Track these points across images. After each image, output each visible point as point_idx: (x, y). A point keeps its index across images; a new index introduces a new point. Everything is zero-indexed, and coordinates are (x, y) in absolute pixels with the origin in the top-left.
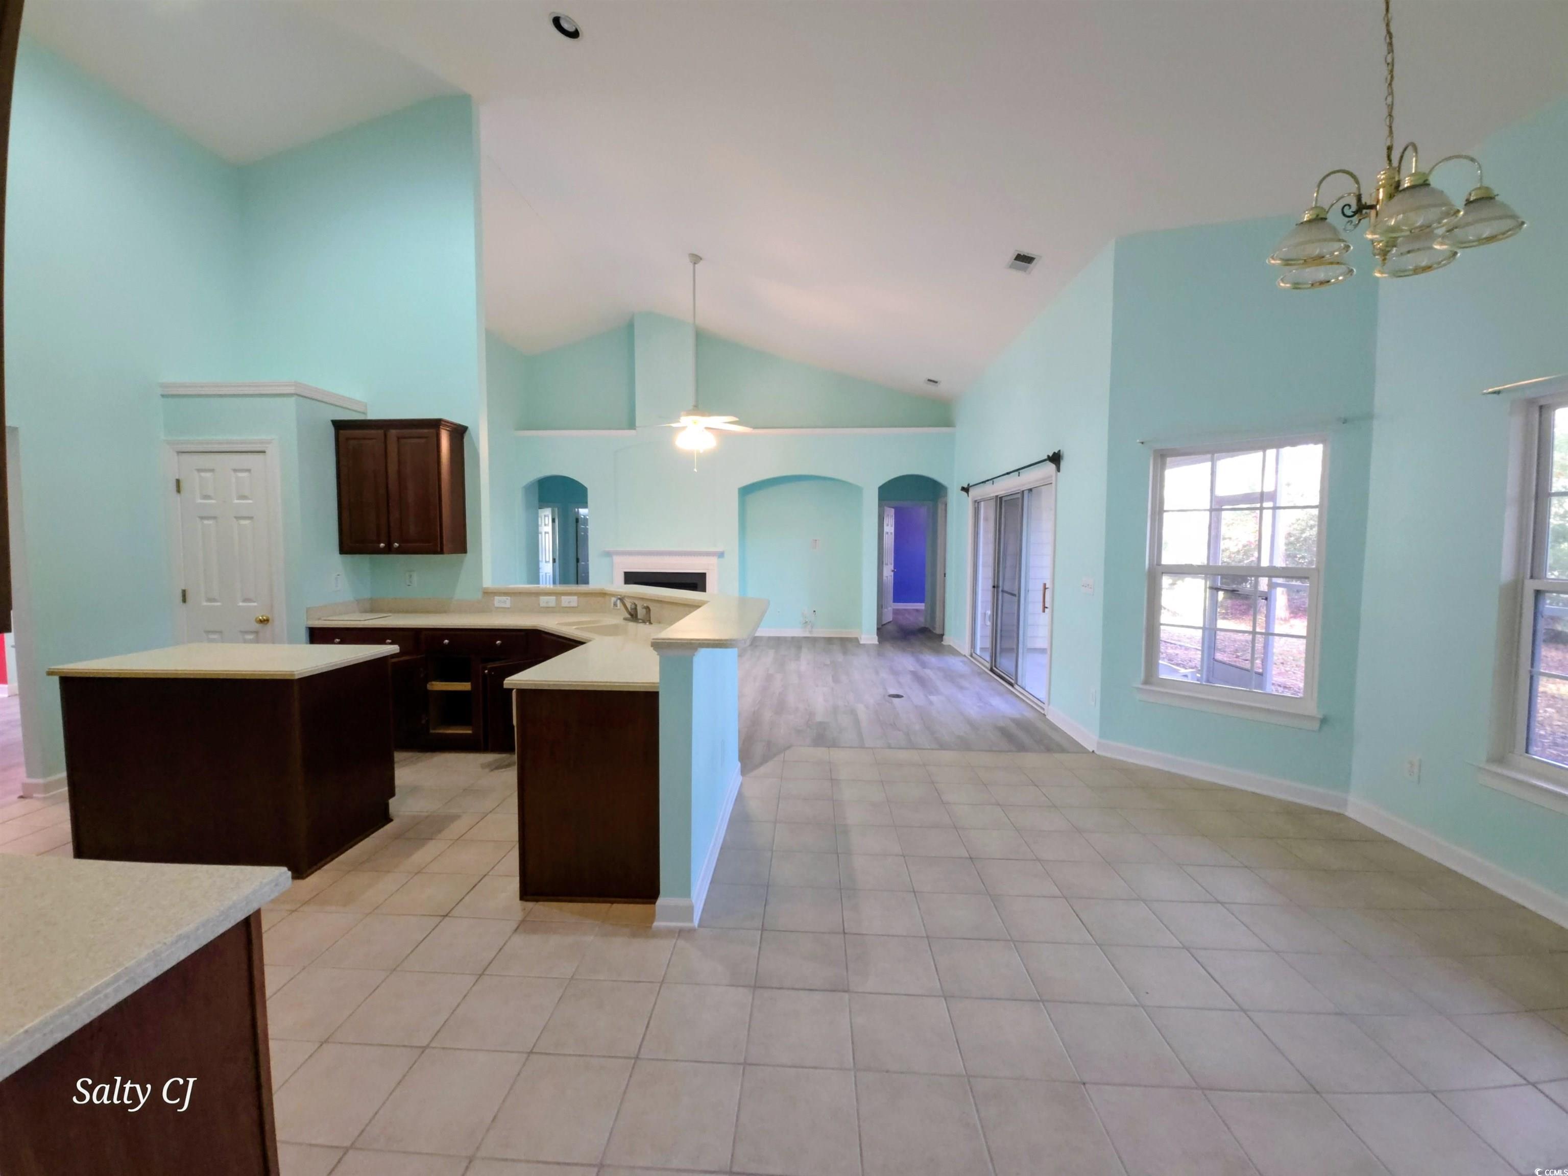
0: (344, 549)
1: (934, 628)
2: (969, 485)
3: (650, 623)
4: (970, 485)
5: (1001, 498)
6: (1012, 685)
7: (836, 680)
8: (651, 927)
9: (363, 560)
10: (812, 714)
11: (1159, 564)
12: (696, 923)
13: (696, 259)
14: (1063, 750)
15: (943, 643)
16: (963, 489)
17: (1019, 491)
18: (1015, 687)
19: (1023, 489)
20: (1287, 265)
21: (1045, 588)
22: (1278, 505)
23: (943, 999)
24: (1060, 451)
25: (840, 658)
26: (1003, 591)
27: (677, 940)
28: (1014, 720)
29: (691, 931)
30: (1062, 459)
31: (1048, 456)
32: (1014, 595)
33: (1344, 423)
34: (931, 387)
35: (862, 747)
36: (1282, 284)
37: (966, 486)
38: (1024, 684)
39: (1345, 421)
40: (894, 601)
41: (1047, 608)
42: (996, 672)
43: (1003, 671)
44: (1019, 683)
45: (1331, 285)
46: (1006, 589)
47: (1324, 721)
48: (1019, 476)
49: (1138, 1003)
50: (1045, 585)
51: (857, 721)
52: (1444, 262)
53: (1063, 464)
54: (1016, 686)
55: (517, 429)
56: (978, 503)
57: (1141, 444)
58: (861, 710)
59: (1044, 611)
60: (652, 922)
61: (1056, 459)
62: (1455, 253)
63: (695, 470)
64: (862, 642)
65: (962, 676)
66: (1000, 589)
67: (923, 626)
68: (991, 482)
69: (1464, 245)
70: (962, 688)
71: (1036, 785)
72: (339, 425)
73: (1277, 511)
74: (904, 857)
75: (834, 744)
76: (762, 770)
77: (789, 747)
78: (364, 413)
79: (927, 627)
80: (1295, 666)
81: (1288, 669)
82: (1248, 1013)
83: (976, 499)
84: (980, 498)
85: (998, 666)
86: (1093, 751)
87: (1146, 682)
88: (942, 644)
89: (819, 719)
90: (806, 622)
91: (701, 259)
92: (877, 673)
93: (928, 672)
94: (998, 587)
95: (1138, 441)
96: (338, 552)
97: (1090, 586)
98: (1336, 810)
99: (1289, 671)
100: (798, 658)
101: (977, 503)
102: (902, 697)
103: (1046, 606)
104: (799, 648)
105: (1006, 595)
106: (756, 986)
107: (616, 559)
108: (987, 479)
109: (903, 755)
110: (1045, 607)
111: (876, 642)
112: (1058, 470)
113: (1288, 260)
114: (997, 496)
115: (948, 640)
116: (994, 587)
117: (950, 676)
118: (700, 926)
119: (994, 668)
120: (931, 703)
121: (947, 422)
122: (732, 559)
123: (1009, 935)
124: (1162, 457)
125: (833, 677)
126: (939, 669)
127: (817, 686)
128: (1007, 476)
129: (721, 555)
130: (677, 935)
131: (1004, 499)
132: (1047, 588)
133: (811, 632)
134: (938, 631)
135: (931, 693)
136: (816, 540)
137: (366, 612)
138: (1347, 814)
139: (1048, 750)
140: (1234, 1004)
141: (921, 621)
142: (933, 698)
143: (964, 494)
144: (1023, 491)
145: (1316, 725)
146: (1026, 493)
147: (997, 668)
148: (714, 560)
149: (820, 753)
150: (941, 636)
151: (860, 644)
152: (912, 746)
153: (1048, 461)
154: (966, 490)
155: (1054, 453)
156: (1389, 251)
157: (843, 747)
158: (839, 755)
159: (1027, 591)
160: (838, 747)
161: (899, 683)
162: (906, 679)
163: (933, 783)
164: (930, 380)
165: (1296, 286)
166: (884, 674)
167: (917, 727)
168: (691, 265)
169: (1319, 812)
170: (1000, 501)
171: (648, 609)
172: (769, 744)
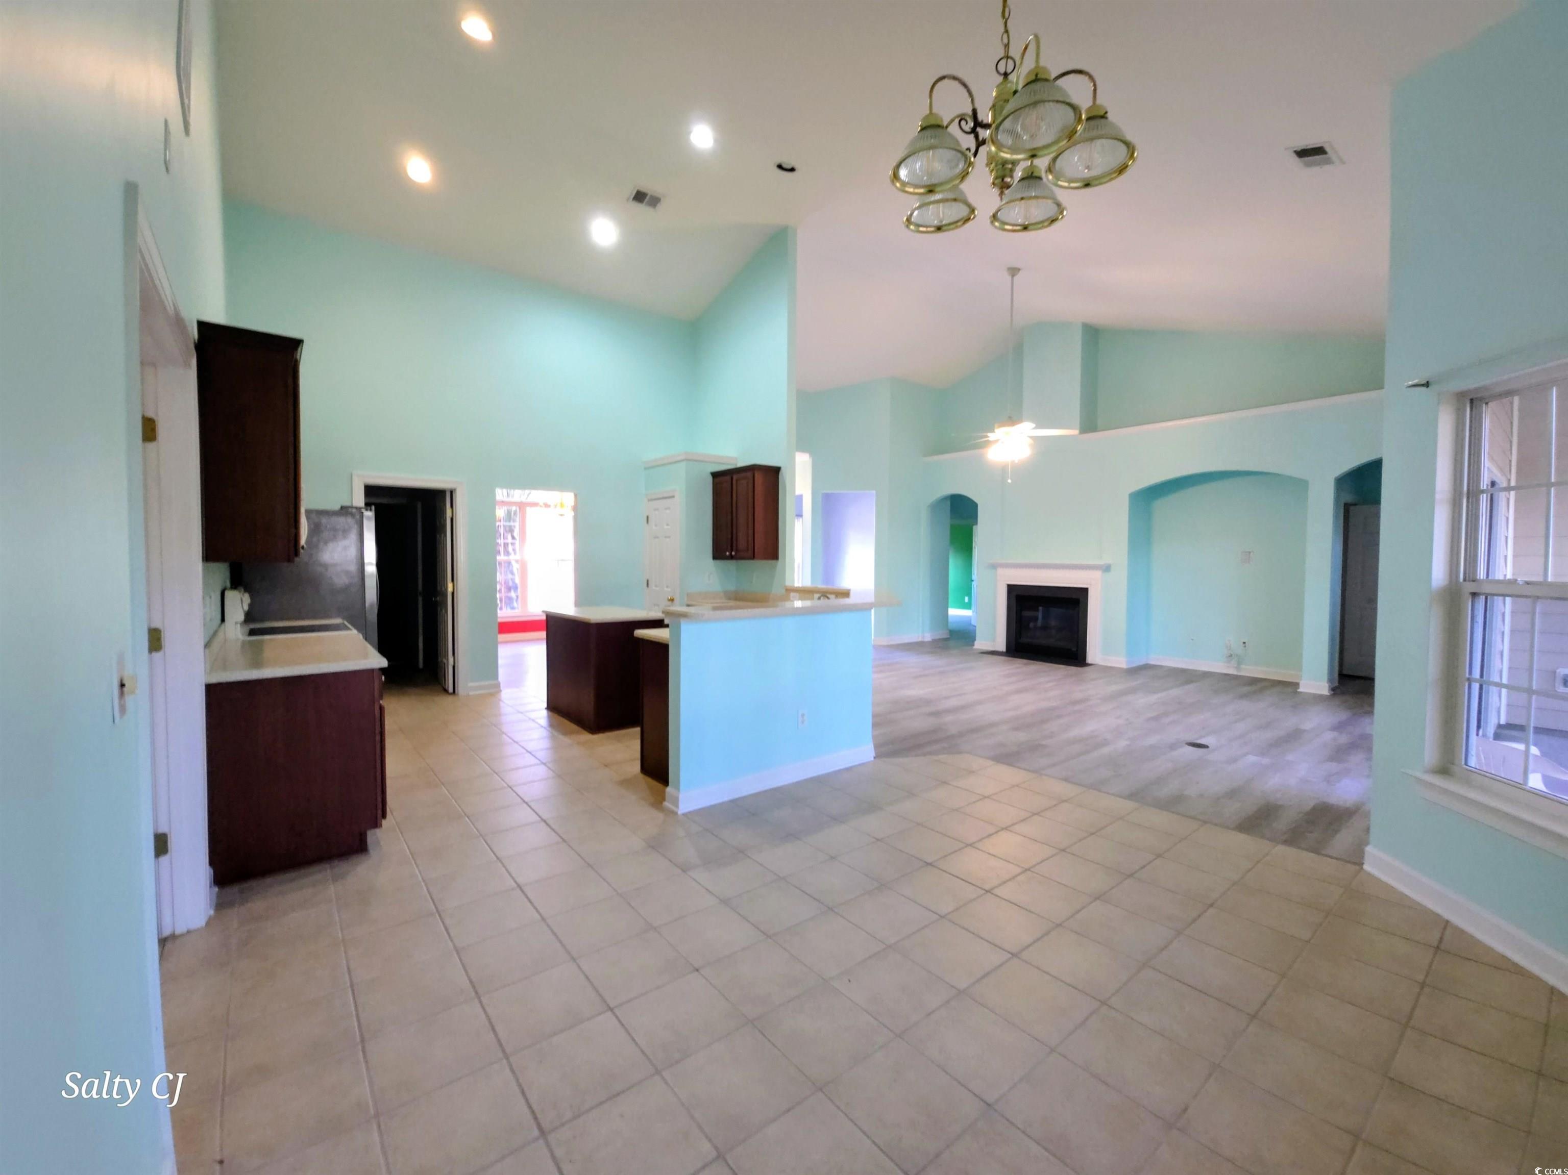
0: (715, 557)
7: (1157, 717)
8: (662, 804)
9: (731, 565)
12: (681, 811)
13: (1014, 271)
27: (663, 814)
29: (675, 814)
55: (925, 456)
58: (1115, 746)
60: (664, 801)
63: (1009, 481)
64: (1299, 690)
70: (1334, 760)
72: (715, 475)
77: (961, 753)
78: (736, 465)
90: (1231, 656)
91: (1019, 270)
92: (1237, 721)
93: (1328, 734)
96: (712, 558)
102: (1205, 748)
104: (1189, 682)
107: (1000, 571)
120: (1234, 762)
122: (1120, 575)
125: (1160, 714)
129: (1107, 569)
130: (667, 813)
133: (1238, 668)
135: (1264, 754)
137: (730, 599)
148: (1098, 574)
166: (1243, 724)
167: (1146, 775)
168: (1009, 278)
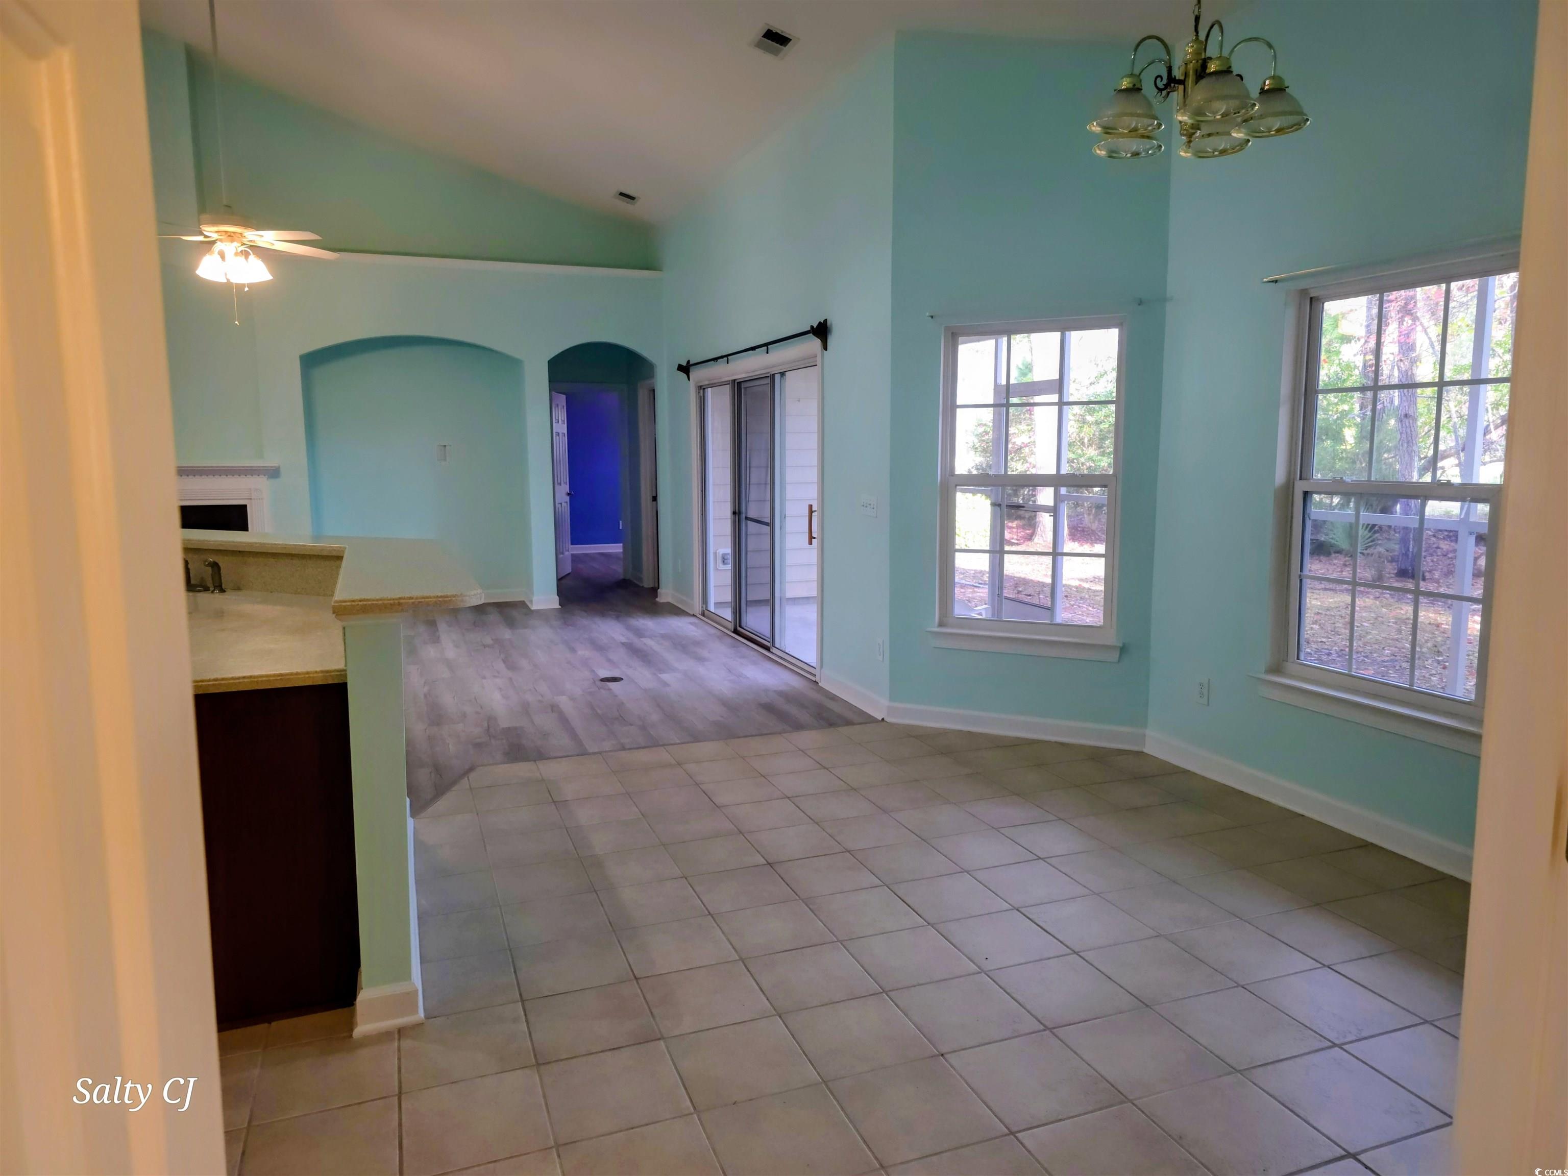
1: (640, 579)
2: (688, 362)
3: (222, 591)
4: (691, 363)
5: (739, 384)
6: (767, 649)
7: (512, 666)
8: (351, 1036)
10: (491, 719)
11: (952, 473)
12: (421, 1014)
14: (849, 723)
15: (657, 599)
16: (681, 368)
17: (769, 375)
18: (771, 650)
19: (773, 373)
20: (1107, 133)
21: (811, 511)
22: (1065, 400)
23: (778, 1017)
24: (826, 320)
25: (506, 634)
26: (747, 518)
27: (399, 1040)
28: (781, 694)
29: (418, 1026)
30: (831, 334)
31: (812, 327)
32: (767, 524)
33: (1139, 305)
34: (622, 204)
35: (584, 753)
36: (1098, 152)
37: (684, 364)
38: (783, 645)
39: (1140, 303)
40: (573, 542)
41: (814, 538)
42: (742, 633)
43: (753, 632)
44: (777, 645)
45: (1140, 158)
46: (750, 515)
47: (1123, 650)
48: (767, 353)
49: (980, 971)
50: (811, 506)
51: (564, 720)
52: (1238, 148)
53: (832, 340)
54: (774, 650)
56: (704, 389)
57: (930, 318)
58: (563, 702)
59: (810, 543)
60: (351, 1030)
61: (822, 331)
62: (1248, 141)
64: (534, 608)
65: (697, 643)
66: (743, 516)
67: (622, 577)
68: (725, 359)
69: (1257, 135)
70: (700, 659)
71: (825, 768)
73: (1065, 407)
74: (686, 878)
75: (540, 755)
76: (441, 804)
77: (471, 769)
79: (627, 578)
80: (1079, 598)
81: (1072, 603)
82: (1080, 954)
83: (701, 385)
84: (707, 383)
85: (743, 625)
86: (883, 719)
87: (941, 624)
88: (657, 602)
89: (504, 723)
92: (573, 650)
93: (649, 642)
94: (740, 513)
95: (927, 314)
97: (872, 506)
98: (1136, 748)
99: (1074, 605)
100: (436, 640)
101: (702, 389)
102: (622, 679)
103: (813, 535)
104: (432, 624)
105: (749, 522)
106: (540, 1062)
108: (720, 355)
109: (643, 756)
110: (811, 538)
111: (557, 606)
112: (825, 348)
113: (1108, 128)
114: (735, 380)
115: (666, 595)
116: (734, 513)
117: (682, 645)
118: (427, 1017)
119: (739, 629)
120: (666, 684)
121: (649, 264)
122: (297, 481)
123: (835, 936)
124: (954, 336)
125: (504, 662)
126: (664, 637)
127: (484, 678)
128: (751, 352)
129: (274, 473)
130: (396, 1036)
131: (743, 386)
132: (815, 511)
134: (647, 583)
135: (661, 671)
136: (445, 446)
138: (1145, 751)
139: (831, 724)
140: (1068, 950)
141: (618, 570)
142: (665, 677)
143: (683, 376)
144: (773, 375)
145: (1115, 656)
146: (777, 377)
147: (743, 628)
148: (261, 482)
149: (523, 769)
150: (654, 591)
151: (533, 611)
152: (654, 743)
153: (811, 335)
154: (685, 369)
155: (820, 323)
156: (1194, 133)
157: (556, 758)
158: (550, 769)
159: (783, 517)
160: (549, 758)
161: (609, 660)
162: (619, 655)
163: (697, 784)
164: (622, 194)
165: (1112, 154)
166: (584, 652)
167: (655, 717)
169: (1120, 752)
170: (738, 387)
171: (215, 566)
172: (438, 769)
